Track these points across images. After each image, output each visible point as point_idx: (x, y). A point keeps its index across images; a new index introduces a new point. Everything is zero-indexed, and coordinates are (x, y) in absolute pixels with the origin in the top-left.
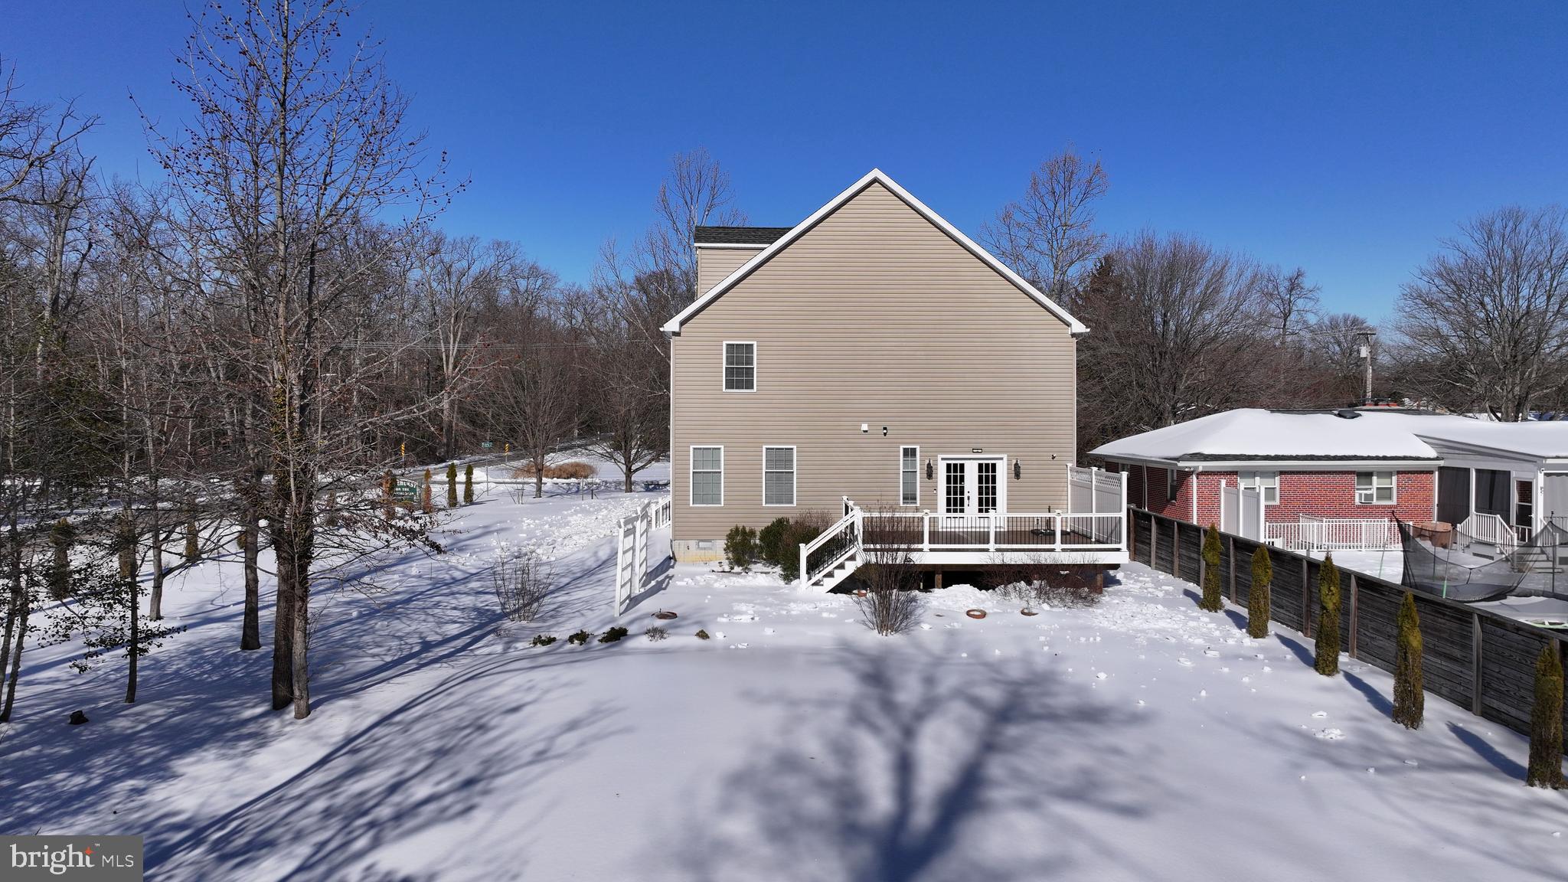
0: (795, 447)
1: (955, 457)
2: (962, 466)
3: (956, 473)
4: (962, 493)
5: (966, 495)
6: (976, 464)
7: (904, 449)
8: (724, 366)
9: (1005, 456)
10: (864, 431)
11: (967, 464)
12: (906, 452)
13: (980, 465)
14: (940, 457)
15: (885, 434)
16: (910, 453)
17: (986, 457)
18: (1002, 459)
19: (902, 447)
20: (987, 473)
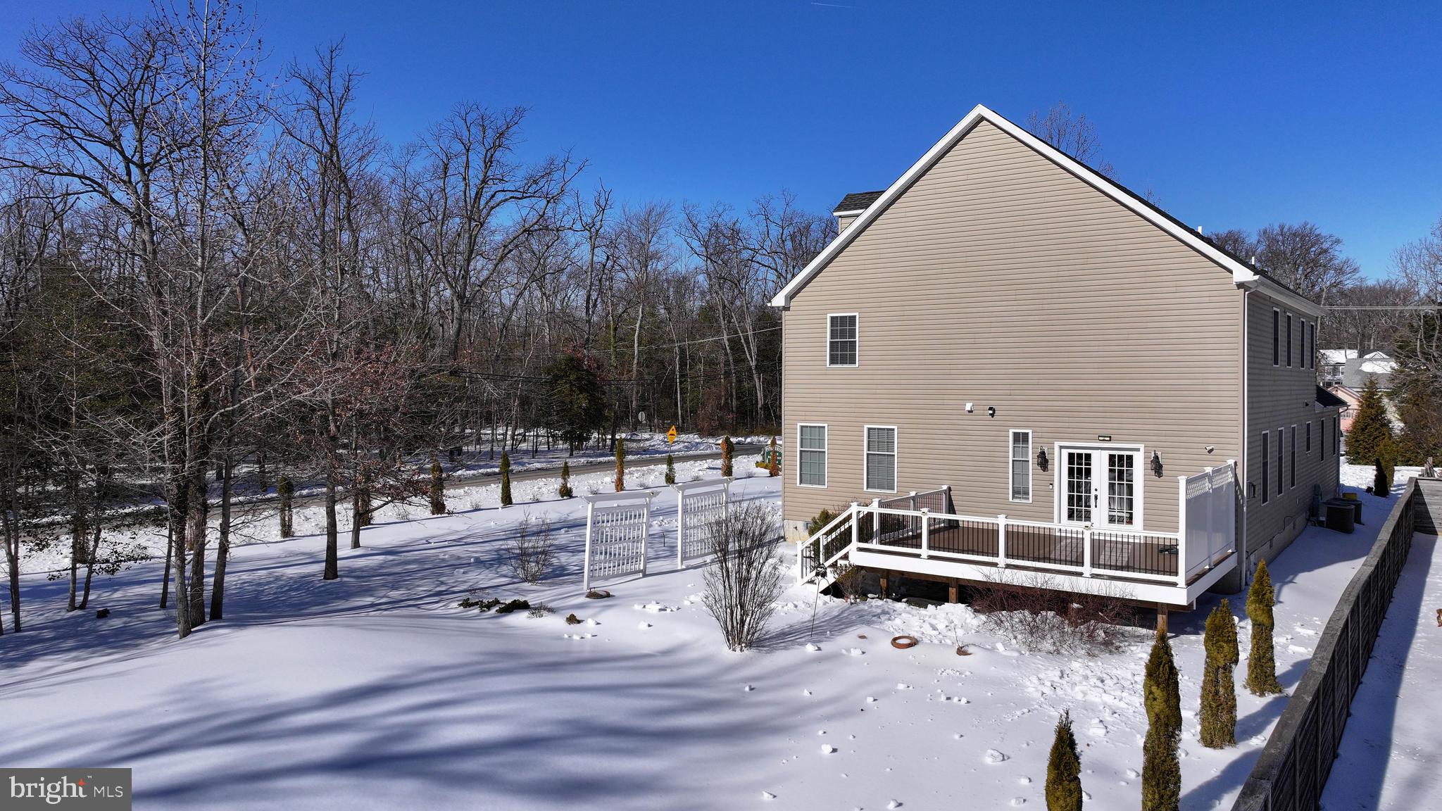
0: (895, 427)
1: (1080, 445)
2: (1088, 457)
3: (1080, 466)
4: (1088, 491)
5: (1093, 493)
6: (1106, 454)
7: (1015, 433)
8: (828, 340)
9: (1141, 446)
10: (969, 412)
11: (1095, 455)
12: (1016, 435)
13: (1112, 457)
14: (1057, 444)
15: (992, 415)
16: (1021, 439)
17: (1120, 447)
18: (1138, 450)
19: (1011, 431)
20: (1120, 466)
